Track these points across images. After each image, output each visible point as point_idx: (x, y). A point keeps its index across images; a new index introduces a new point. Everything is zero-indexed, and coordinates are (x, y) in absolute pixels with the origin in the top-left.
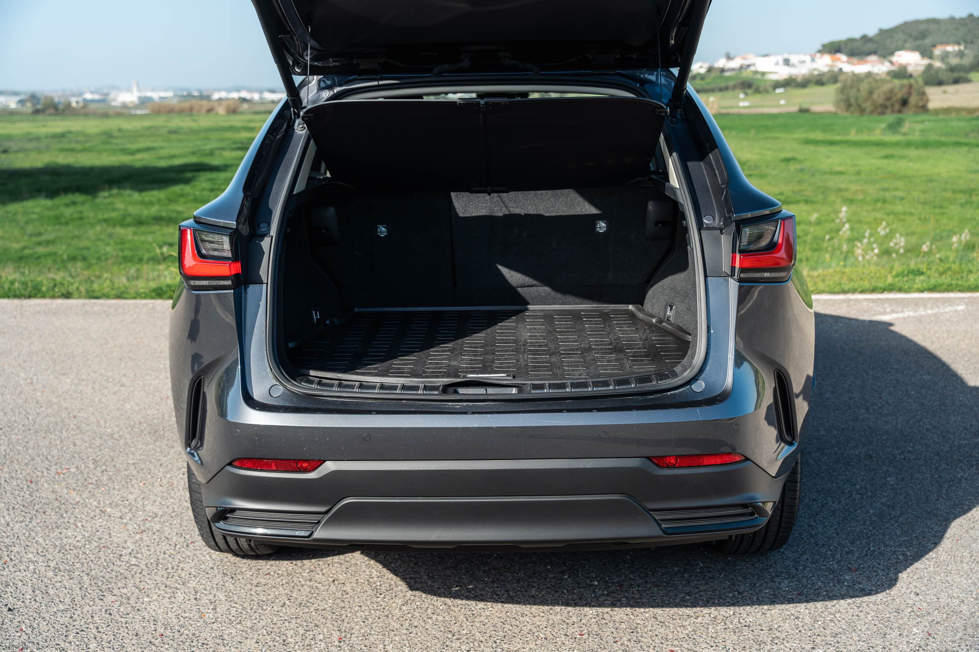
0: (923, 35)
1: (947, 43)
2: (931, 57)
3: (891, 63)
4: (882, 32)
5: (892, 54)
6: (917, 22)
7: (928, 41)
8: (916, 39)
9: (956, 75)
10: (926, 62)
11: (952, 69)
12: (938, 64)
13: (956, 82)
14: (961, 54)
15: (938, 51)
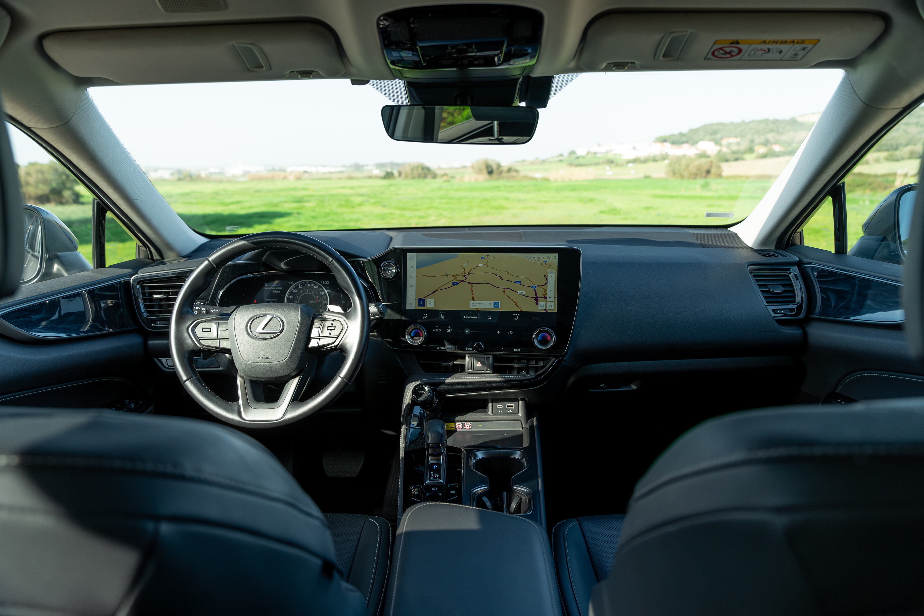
0: (715, 132)
1: (730, 137)
2: (720, 145)
3: (697, 149)
4: (691, 131)
5: (697, 143)
6: (712, 125)
7: (718, 136)
8: (711, 134)
9: (736, 156)
10: (717, 148)
11: (734, 153)
12: (725, 150)
13: (737, 159)
14: (738, 144)
15: (724, 142)
